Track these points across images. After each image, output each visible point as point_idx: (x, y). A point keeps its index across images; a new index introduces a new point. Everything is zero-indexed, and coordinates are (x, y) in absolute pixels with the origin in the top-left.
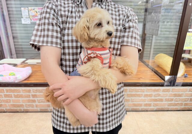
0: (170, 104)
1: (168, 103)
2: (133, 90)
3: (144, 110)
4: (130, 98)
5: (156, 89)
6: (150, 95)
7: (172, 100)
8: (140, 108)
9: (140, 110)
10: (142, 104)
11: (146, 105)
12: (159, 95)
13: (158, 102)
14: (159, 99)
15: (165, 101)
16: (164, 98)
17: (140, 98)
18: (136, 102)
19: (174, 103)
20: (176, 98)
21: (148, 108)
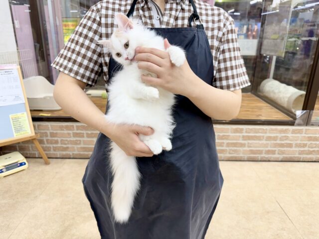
0: (302, 151)
1: (300, 150)
2: (251, 129)
3: (265, 159)
4: (246, 142)
5: (283, 129)
6: (274, 137)
7: (305, 145)
8: (259, 156)
9: (259, 160)
10: (263, 150)
11: (268, 152)
12: (287, 138)
13: (285, 149)
14: (286, 143)
15: (295, 147)
16: (294, 143)
17: (260, 142)
18: (254, 147)
19: (309, 150)
20: (311, 143)
21: (271, 157)
